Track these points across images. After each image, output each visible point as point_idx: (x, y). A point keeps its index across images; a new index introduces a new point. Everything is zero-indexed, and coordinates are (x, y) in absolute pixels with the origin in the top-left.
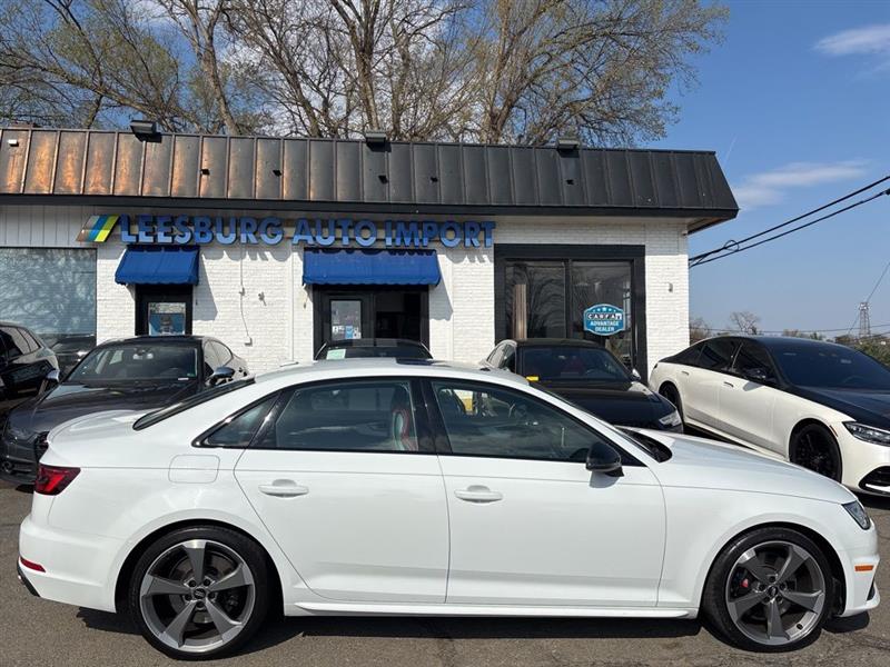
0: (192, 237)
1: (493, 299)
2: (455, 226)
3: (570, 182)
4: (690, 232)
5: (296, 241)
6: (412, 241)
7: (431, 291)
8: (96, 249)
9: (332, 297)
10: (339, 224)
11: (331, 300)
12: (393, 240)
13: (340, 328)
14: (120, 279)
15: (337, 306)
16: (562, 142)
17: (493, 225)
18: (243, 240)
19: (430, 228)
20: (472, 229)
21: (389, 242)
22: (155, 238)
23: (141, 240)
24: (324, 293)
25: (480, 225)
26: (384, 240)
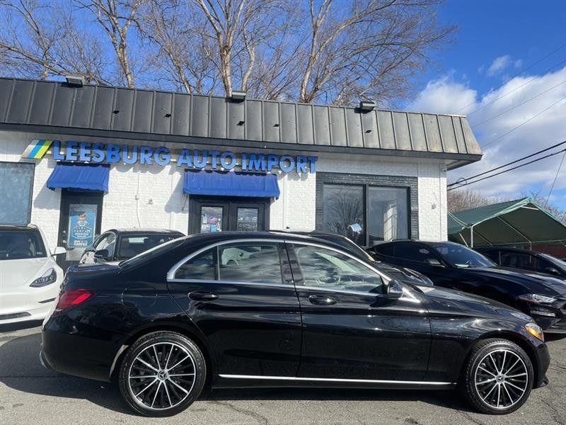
0: (105, 158)
1: (315, 209)
3: (369, 131)
4: (449, 169)
5: (179, 164)
6: (261, 167)
7: (272, 202)
8: (35, 164)
9: (202, 204)
10: (210, 153)
11: (201, 206)
12: (248, 166)
13: (207, 226)
14: (50, 185)
15: (205, 210)
16: (364, 104)
17: (315, 159)
18: (142, 162)
19: (273, 159)
20: (302, 161)
21: (244, 167)
22: (79, 157)
23: (67, 159)
24: (197, 201)
25: (307, 158)
26: (240, 166)
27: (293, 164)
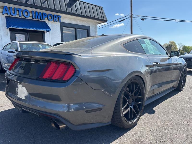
2: (51, 15)
3: (78, 8)
4: (98, 24)
6: (40, 18)
7: (45, 33)
10: (18, 10)
11: (15, 34)
12: (35, 17)
15: (17, 36)
17: (61, 16)
19: (45, 15)
20: (56, 17)
24: (14, 31)
25: (58, 16)
26: (32, 17)
27: (53, 18)
